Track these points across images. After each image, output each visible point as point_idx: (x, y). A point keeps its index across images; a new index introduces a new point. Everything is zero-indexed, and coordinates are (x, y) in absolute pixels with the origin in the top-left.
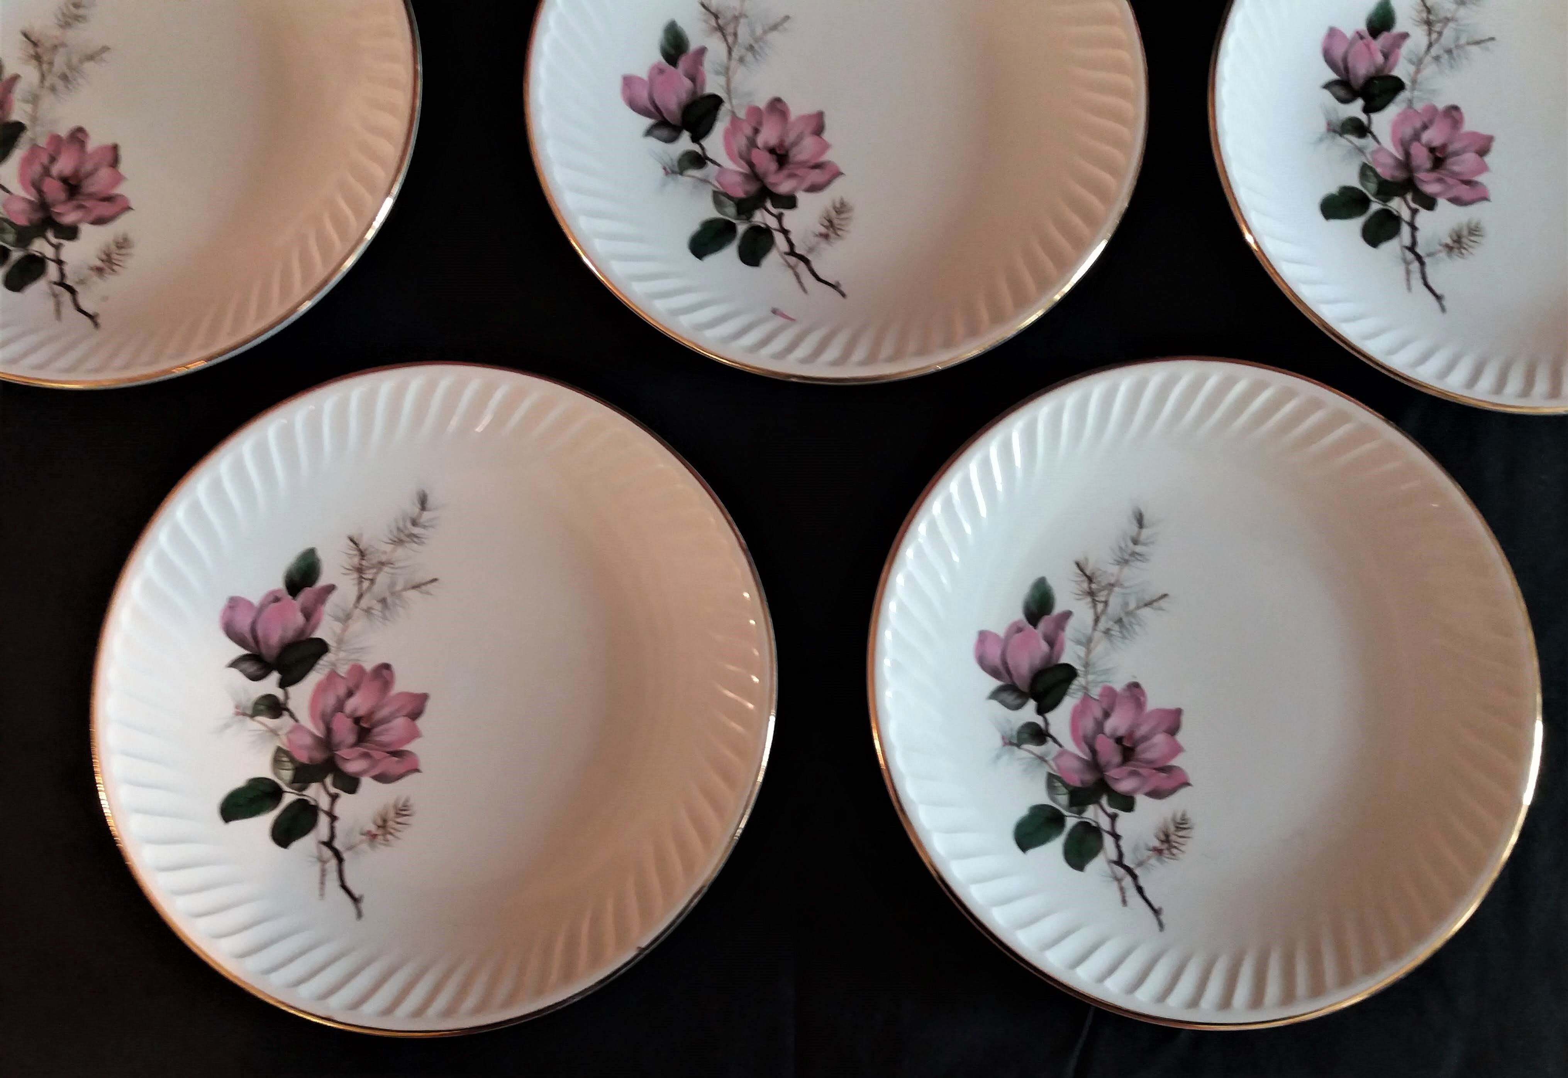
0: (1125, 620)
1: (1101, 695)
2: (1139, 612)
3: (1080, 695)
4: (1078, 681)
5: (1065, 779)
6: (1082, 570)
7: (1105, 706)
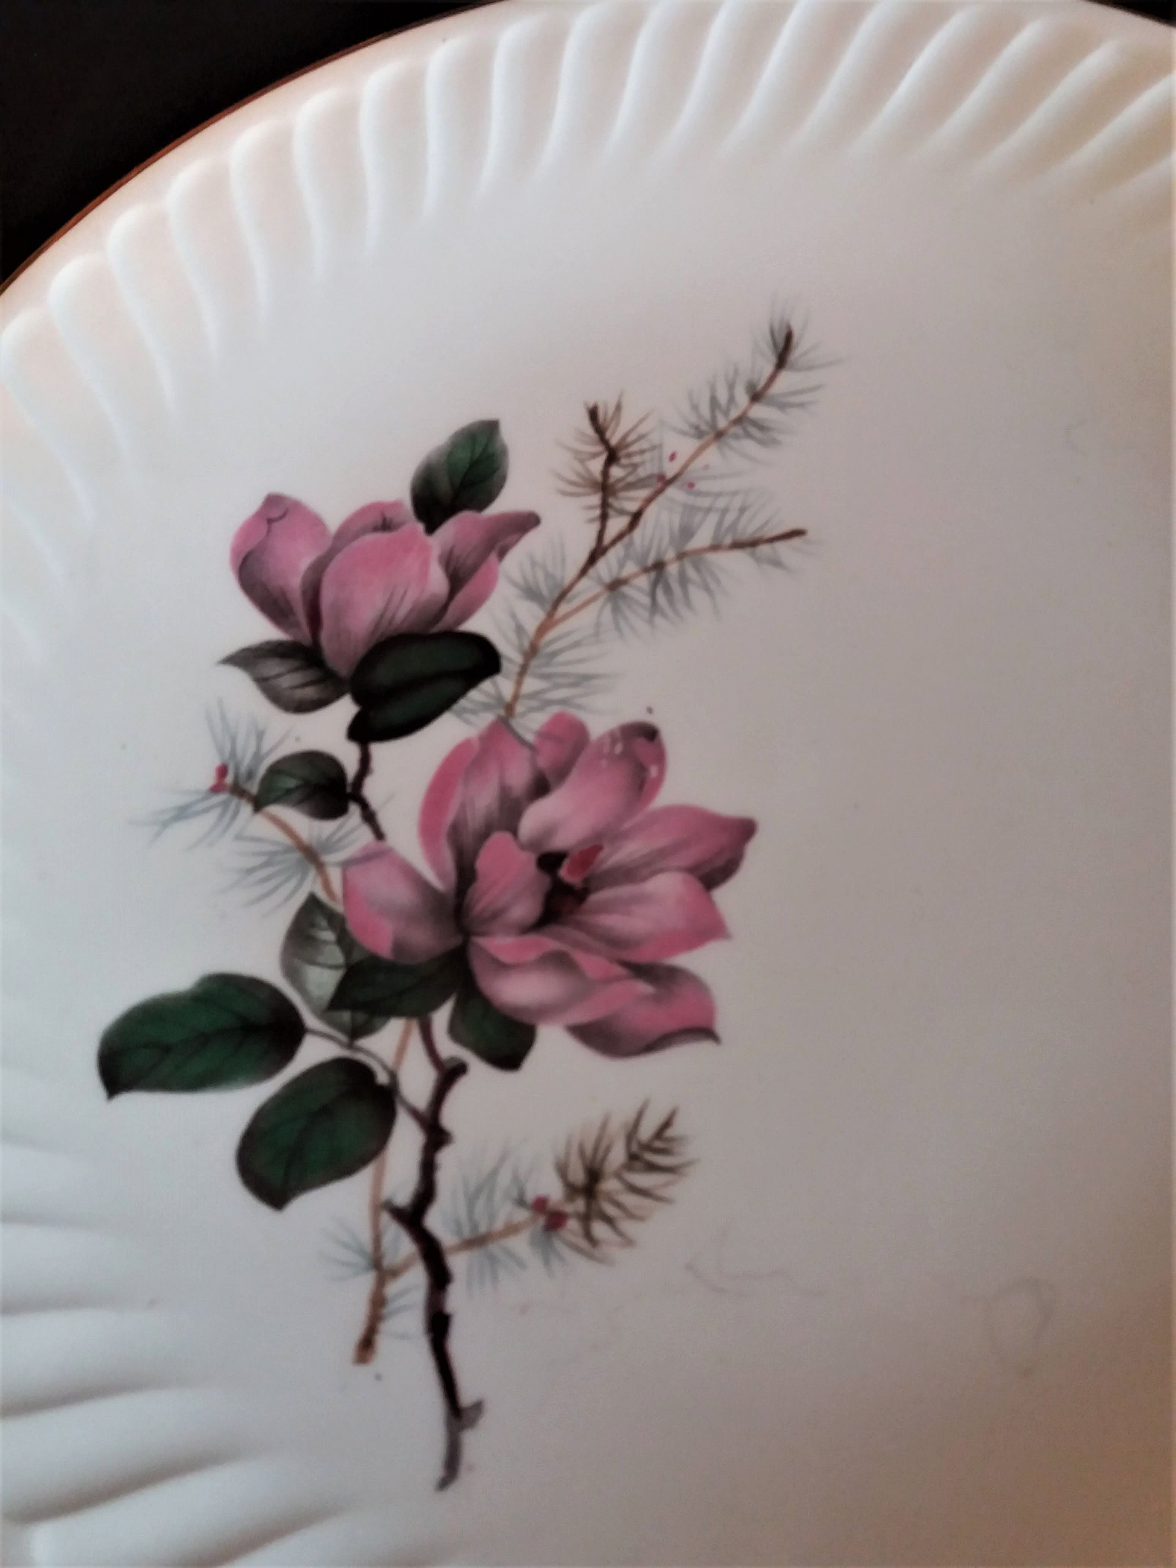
0: (672, 569)
1: (545, 734)
2: (712, 557)
3: (487, 719)
4: (495, 685)
5: (350, 926)
6: (600, 430)
7: (543, 762)
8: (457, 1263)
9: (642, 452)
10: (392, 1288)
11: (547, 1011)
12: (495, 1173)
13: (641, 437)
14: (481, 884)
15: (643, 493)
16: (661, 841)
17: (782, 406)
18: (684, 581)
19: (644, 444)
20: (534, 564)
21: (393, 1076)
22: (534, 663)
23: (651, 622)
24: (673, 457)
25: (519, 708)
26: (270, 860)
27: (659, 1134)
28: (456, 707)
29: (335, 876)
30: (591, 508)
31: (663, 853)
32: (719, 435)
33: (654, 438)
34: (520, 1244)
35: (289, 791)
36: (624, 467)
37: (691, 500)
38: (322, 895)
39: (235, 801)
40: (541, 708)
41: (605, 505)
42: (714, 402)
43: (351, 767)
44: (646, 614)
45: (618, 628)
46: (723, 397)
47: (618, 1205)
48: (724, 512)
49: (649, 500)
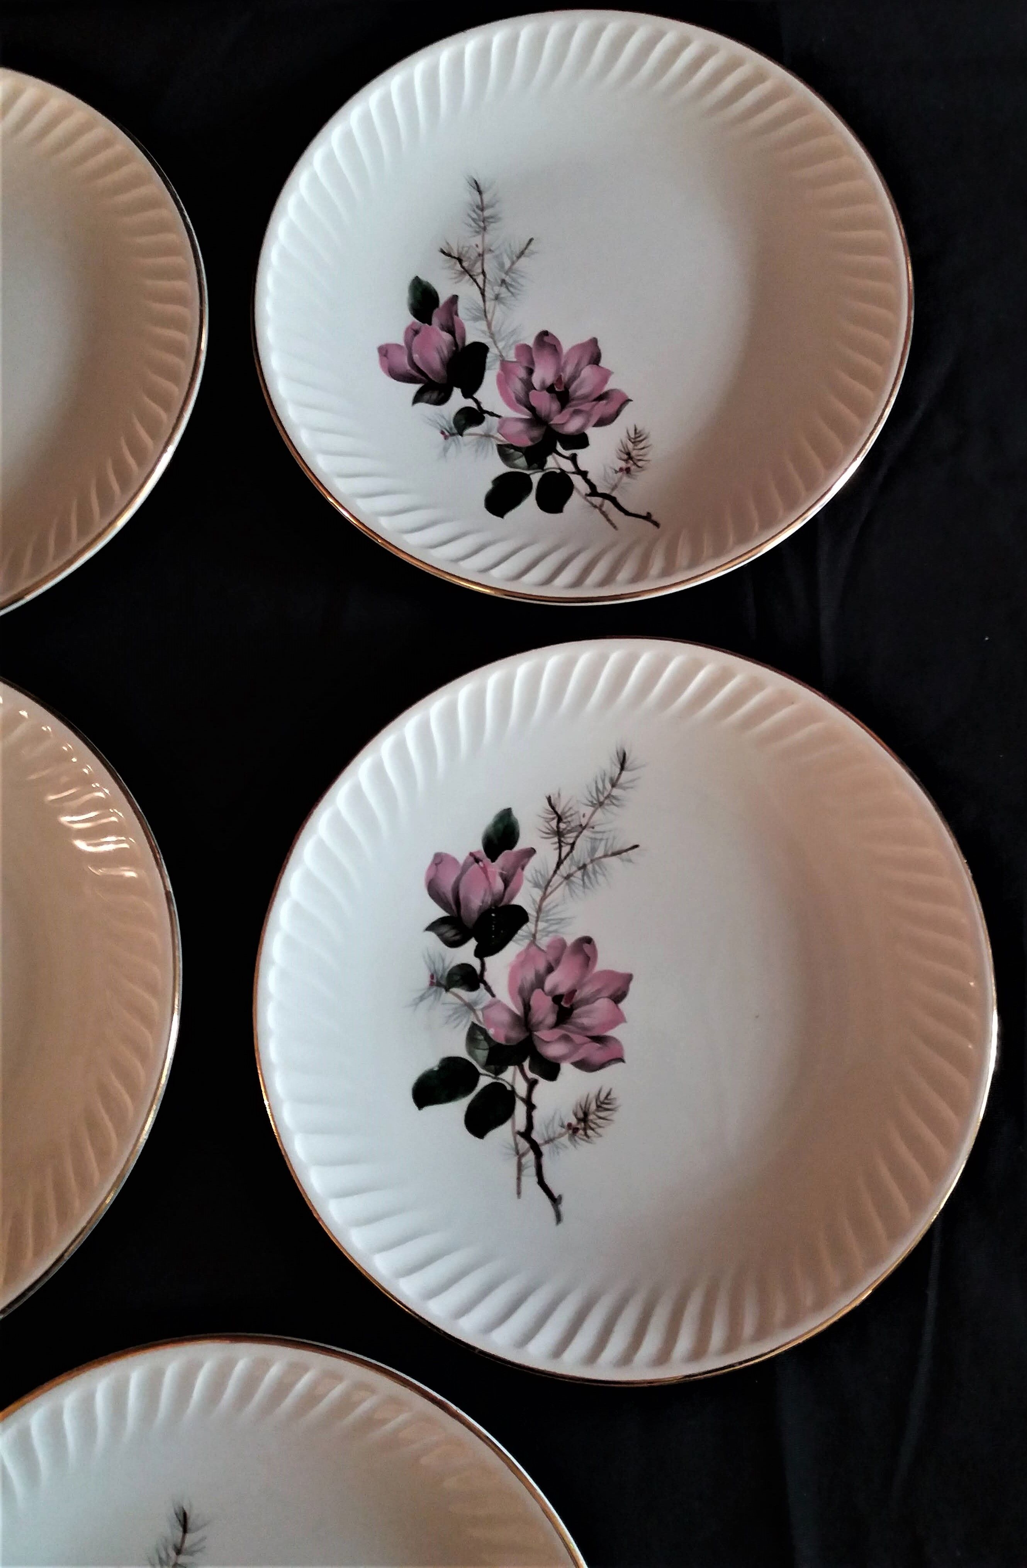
8: (545, 1149)
9: (571, 815)
10: (524, 1160)
11: (564, 1058)
12: (553, 1117)
13: (570, 808)
14: (533, 1011)
15: (574, 834)
16: (598, 986)
17: (624, 789)
18: (595, 872)
19: (572, 812)
20: (536, 871)
21: (512, 1087)
22: (542, 915)
23: (584, 892)
24: (584, 816)
25: (538, 936)
26: (456, 1011)
27: (606, 1098)
28: (514, 938)
29: (480, 1014)
30: (555, 843)
31: (599, 991)
32: (601, 804)
33: (575, 809)
34: (565, 1140)
35: (457, 981)
36: (564, 823)
37: (593, 836)
38: (477, 1022)
39: (439, 989)
40: (547, 936)
41: (560, 842)
42: (597, 789)
43: (478, 968)
44: (581, 888)
45: (572, 896)
46: (600, 786)
47: (595, 1123)
48: (607, 839)
49: (577, 837)
